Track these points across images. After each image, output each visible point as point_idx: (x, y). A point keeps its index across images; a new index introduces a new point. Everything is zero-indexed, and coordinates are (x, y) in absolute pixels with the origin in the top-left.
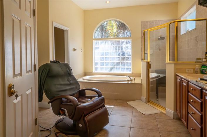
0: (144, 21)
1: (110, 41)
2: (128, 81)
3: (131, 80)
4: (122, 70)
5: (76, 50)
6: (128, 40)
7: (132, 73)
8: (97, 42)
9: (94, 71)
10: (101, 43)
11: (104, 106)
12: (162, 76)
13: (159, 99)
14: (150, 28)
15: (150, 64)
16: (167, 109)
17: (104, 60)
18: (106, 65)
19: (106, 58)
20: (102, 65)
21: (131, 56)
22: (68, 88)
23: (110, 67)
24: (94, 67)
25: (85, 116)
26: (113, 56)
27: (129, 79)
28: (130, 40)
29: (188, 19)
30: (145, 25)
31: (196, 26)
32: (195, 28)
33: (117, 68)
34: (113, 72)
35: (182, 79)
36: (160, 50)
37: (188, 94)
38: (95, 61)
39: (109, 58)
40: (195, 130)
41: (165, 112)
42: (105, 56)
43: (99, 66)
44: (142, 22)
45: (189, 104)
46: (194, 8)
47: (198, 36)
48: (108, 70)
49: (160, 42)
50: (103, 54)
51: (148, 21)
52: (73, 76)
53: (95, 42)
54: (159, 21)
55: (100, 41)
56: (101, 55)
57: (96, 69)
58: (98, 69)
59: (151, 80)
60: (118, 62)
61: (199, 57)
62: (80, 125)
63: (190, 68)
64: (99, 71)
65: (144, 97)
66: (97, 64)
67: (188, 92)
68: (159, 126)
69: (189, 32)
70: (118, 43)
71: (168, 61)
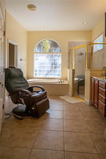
0: (70, 42)
1: (46, 55)
2: (59, 82)
3: (62, 82)
4: (54, 75)
5: (22, 60)
6: (58, 54)
7: (62, 77)
8: (37, 55)
9: (34, 76)
10: (40, 56)
11: (46, 97)
12: (81, 79)
13: (80, 95)
14: (74, 47)
15: (75, 71)
16: (85, 100)
17: (41, 68)
18: (43, 72)
19: (43, 66)
20: (40, 72)
21: (61, 66)
22: (21, 85)
23: (46, 73)
24: (34, 73)
25: (36, 102)
26: (48, 66)
27: (60, 81)
28: (61, 54)
29: (98, 42)
30: (70, 44)
31: (103, 47)
32: (102, 48)
33: (50, 74)
34: (48, 76)
35: (95, 79)
36: (80, 62)
37: (98, 88)
38: (35, 69)
39: (45, 66)
40: (102, 108)
41: (84, 102)
42: (42, 65)
43: (38, 72)
44: (69, 42)
45: (99, 94)
46: (102, 36)
47: (104, 54)
48: (44, 75)
49: (80, 57)
50: (41, 64)
51: (73, 42)
52: (24, 77)
53: (35, 55)
54: (80, 42)
55: (39, 55)
56: (40, 65)
57: (36, 74)
58: (37, 75)
59: (75, 82)
60: (52, 69)
61: (104, 66)
62: (33, 108)
63: (99, 73)
64: (38, 76)
65: (70, 93)
66: (36, 71)
67: (99, 86)
68: (81, 109)
69: (98, 51)
70: (52, 56)
71: (87, 69)
